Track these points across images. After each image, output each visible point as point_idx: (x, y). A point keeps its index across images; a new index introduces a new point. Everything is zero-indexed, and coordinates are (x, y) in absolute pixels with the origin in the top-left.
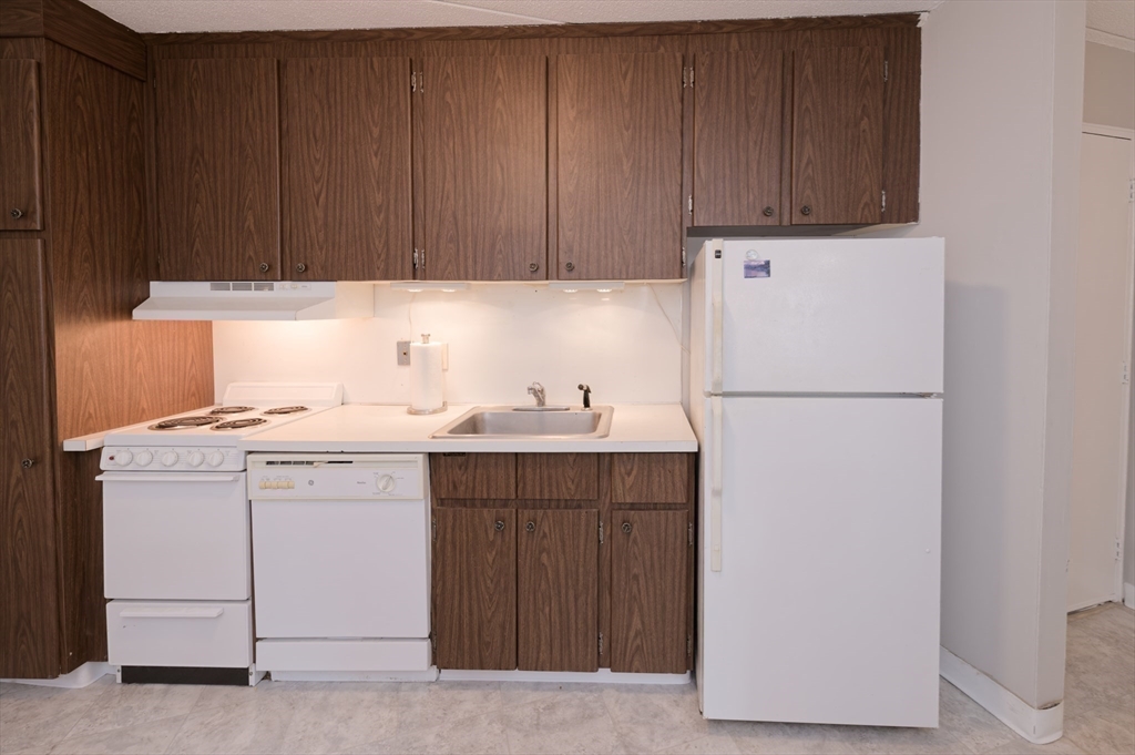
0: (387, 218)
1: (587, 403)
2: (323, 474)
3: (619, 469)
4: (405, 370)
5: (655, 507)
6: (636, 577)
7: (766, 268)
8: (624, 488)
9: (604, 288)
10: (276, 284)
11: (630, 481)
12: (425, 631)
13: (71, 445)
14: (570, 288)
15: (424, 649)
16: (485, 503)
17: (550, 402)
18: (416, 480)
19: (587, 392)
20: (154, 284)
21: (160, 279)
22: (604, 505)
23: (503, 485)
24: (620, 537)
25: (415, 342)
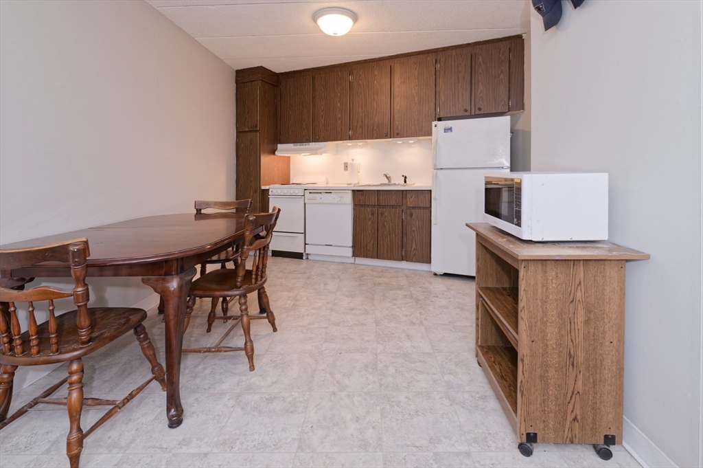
0: (342, 121)
1: (405, 182)
2: (324, 196)
3: (408, 196)
4: (346, 172)
5: (420, 208)
6: (414, 231)
7: (450, 129)
8: (410, 202)
9: (411, 141)
10: (310, 144)
11: (412, 200)
12: (350, 244)
13: (263, 187)
14: (399, 141)
15: (350, 250)
16: (368, 206)
17: (393, 182)
18: (348, 198)
19: (406, 178)
20: (279, 145)
21: (280, 143)
22: (404, 208)
23: (374, 201)
24: (409, 218)
25: (349, 162)
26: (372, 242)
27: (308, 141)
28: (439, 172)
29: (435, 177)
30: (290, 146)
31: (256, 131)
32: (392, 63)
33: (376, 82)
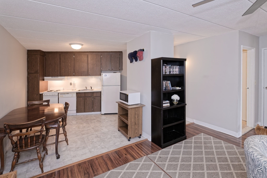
0: (71, 70)
1: (91, 89)
2: (66, 95)
3: (94, 93)
4: (71, 86)
5: (98, 97)
6: (96, 103)
7: (106, 75)
8: (95, 95)
9: (93, 77)
12: (76, 110)
13: (40, 93)
16: (82, 97)
17: (87, 89)
18: (75, 95)
19: (91, 87)
20: (45, 77)
21: (46, 77)
22: (93, 97)
23: (83, 95)
24: (94, 100)
25: (73, 83)
26: (83, 108)
27: (58, 76)
28: (103, 87)
29: (102, 88)
30: (50, 78)
31: (37, 73)
32: (88, 53)
33: (83, 59)
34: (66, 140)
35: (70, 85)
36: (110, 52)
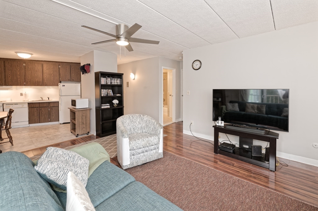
0: (20, 79)
1: (49, 99)
2: (14, 105)
3: (51, 103)
5: (55, 107)
6: (53, 113)
8: (52, 105)
9: (51, 87)
10: (3, 86)
12: (28, 120)
14: (46, 87)
15: (28, 122)
16: (35, 107)
17: (43, 99)
18: (26, 105)
19: (49, 98)
22: (49, 107)
23: (38, 106)
24: (51, 110)
25: (24, 93)
26: (37, 118)
28: (61, 97)
29: (60, 98)
32: (42, 62)
33: (36, 68)
34: (10, 141)
35: (21, 95)
36: (69, 63)
